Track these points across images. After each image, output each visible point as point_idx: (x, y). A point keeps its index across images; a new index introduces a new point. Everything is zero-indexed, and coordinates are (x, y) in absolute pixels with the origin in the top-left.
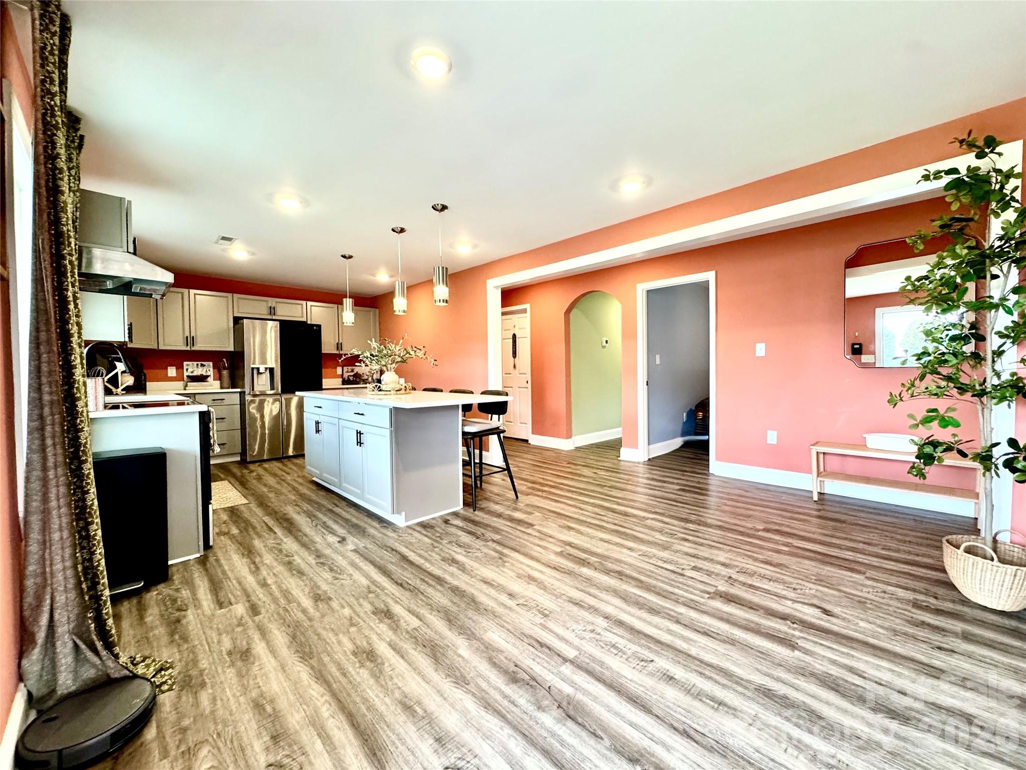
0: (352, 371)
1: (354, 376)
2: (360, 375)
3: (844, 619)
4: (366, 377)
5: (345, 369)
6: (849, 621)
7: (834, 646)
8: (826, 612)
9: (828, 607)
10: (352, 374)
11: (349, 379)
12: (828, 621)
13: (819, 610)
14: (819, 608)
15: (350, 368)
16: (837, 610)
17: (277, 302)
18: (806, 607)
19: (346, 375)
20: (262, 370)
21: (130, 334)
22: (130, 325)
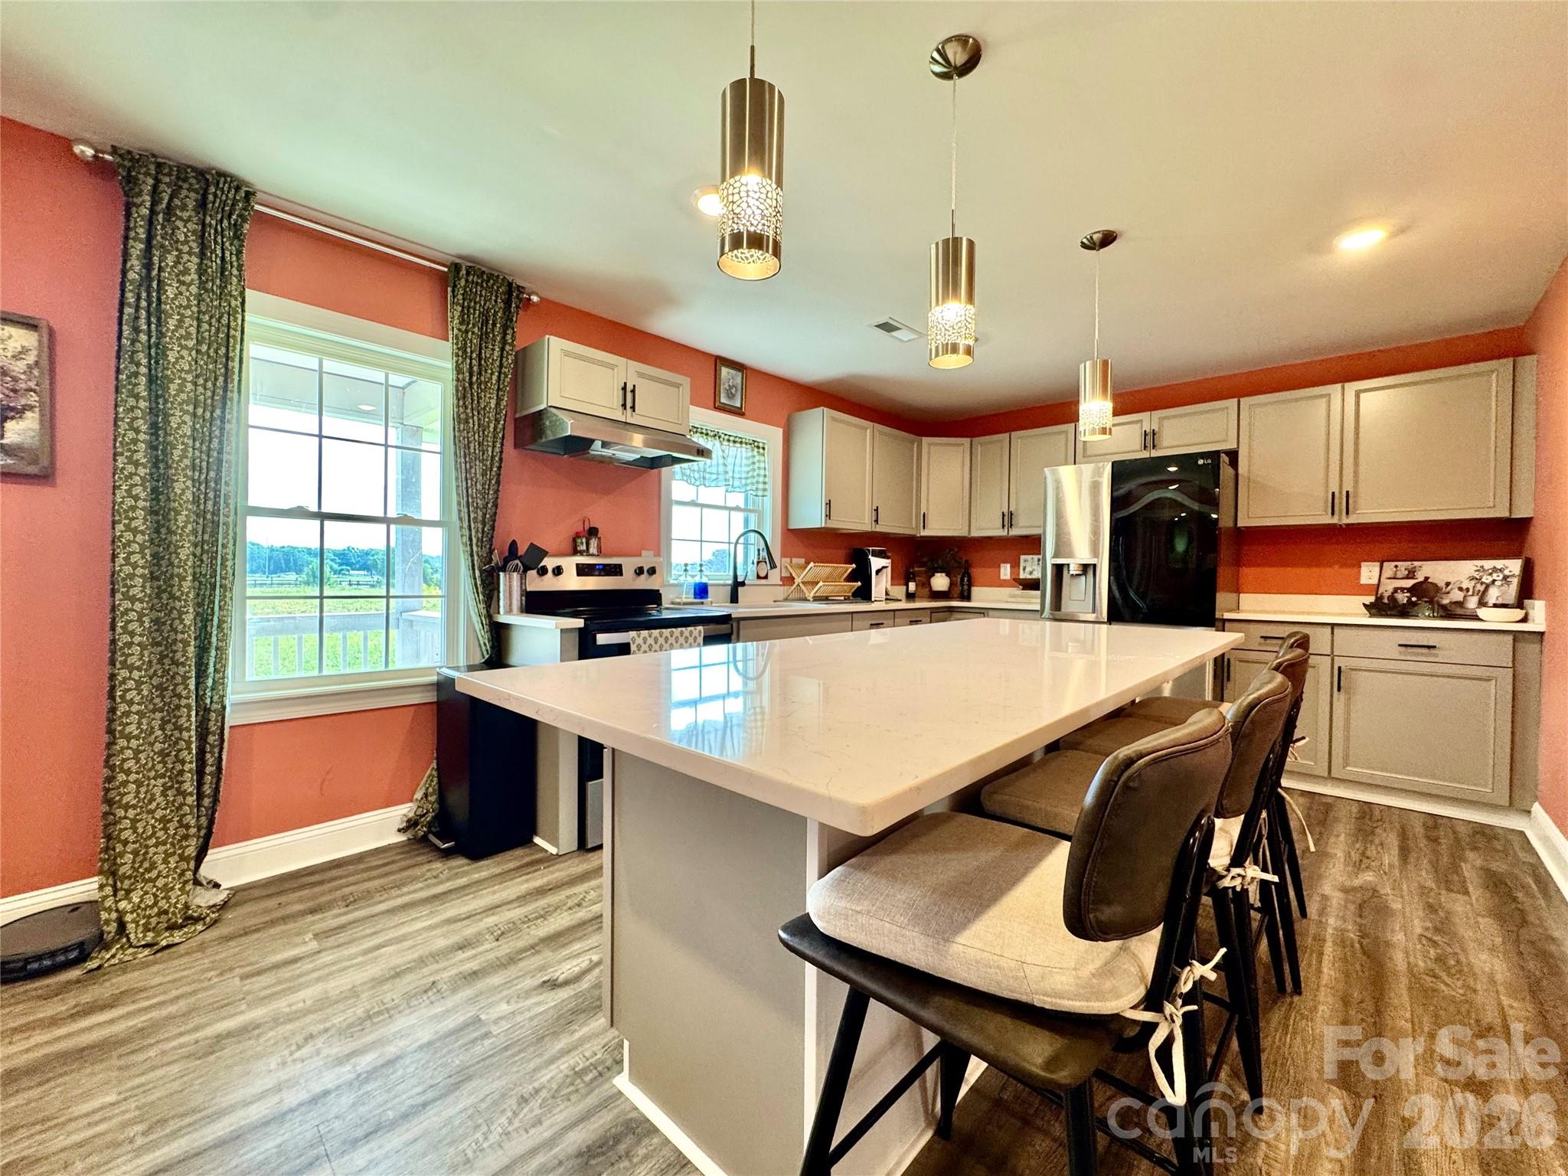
0: (1411, 574)
1: (1412, 590)
2: (1437, 588)
4: (1457, 596)
5: (1389, 567)
10: (1409, 583)
11: (1392, 598)
15: (1403, 566)
17: (1162, 419)
19: (1387, 588)
20: (1074, 570)
21: (828, 516)
22: (829, 504)
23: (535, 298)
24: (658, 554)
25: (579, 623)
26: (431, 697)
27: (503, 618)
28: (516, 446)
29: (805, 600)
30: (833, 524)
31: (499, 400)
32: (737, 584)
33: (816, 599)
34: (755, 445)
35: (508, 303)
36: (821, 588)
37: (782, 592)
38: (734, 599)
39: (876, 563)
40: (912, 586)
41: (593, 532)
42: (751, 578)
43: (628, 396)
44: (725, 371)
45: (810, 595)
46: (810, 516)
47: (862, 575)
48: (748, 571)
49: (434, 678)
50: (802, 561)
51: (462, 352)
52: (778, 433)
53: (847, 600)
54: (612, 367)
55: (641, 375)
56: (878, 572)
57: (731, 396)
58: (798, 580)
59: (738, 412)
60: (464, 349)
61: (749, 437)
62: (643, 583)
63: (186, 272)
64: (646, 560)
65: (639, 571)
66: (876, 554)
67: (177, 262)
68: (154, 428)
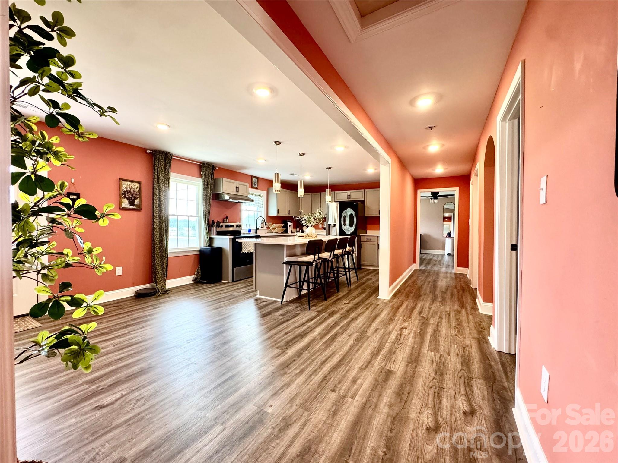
3: (86, 413)
6: (82, 415)
7: (69, 398)
8: (101, 407)
9: (104, 411)
12: (91, 404)
13: (105, 404)
14: (108, 405)
16: (99, 413)
17: (351, 192)
18: (114, 399)
20: (332, 225)
21: (278, 213)
22: (278, 210)
23: (217, 168)
24: (240, 222)
25: (232, 237)
26: (198, 253)
27: (212, 236)
28: (212, 199)
29: (273, 233)
30: (279, 215)
31: (211, 190)
32: (257, 229)
33: (275, 232)
34: (260, 196)
35: (212, 170)
36: (276, 230)
37: (267, 231)
38: (256, 232)
39: (289, 224)
40: (298, 229)
41: (227, 218)
42: (260, 228)
43: (237, 189)
44: (254, 179)
45: (274, 232)
46: (273, 212)
47: (286, 226)
48: (259, 226)
49: (199, 249)
50: (271, 223)
51: (205, 181)
52: (266, 192)
53: (282, 233)
54: (234, 183)
55: (239, 184)
56: (290, 226)
57: (255, 185)
58: (271, 228)
59: (257, 188)
60: (205, 180)
61: (259, 194)
62: (238, 229)
63: (163, 171)
64: (238, 223)
65: (237, 226)
66: (289, 222)
67: (161, 169)
68: (160, 201)
